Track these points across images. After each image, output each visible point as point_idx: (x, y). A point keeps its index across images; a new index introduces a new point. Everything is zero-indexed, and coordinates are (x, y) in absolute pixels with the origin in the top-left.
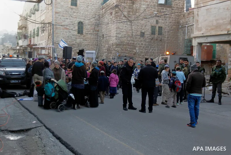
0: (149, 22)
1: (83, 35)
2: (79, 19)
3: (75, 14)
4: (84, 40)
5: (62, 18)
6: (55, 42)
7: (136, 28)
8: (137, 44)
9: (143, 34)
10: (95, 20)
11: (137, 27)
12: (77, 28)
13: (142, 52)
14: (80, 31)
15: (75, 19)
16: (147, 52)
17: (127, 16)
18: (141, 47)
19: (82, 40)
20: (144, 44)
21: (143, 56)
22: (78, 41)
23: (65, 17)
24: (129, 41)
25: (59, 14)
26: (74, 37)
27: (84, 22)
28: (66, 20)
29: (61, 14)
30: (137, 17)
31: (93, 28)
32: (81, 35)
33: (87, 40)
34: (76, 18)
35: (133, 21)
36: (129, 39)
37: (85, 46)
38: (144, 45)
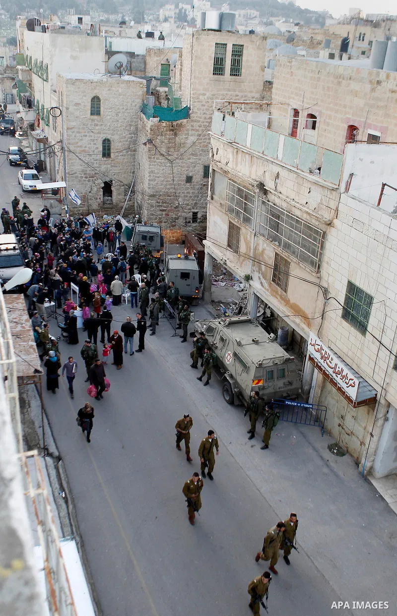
0: (200, 160)
1: (111, 159)
2: (104, 135)
3: (97, 128)
4: (112, 166)
5: (78, 135)
6: (68, 173)
7: (179, 170)
8: (180, 193)
9: (189, 179)
10: (130, 134)
11: (181, 170)
12: (101, 149)
13: (188, 205)
14: (106, 153)
15: (99, 135)
16: (196, 203)
17: (165, 154)
18: (187, 197)
19: (109, 166)
20: (191, 192)
21: (190, 209)
22: (103, 168)
23: (83, 134)
24: (169, 189)
25: (73, 130)
26: (97, 163)
27: (111, 140)
28: (84, 138)
29: (76, 130)
30: (182, 155)
31: (127, 146)
32: (108, 159)
33: (117, 166)
34: (99, 133)
35: (174, 161)
36: (168, 187)
37: (114, 175)
38: (191, 195)
